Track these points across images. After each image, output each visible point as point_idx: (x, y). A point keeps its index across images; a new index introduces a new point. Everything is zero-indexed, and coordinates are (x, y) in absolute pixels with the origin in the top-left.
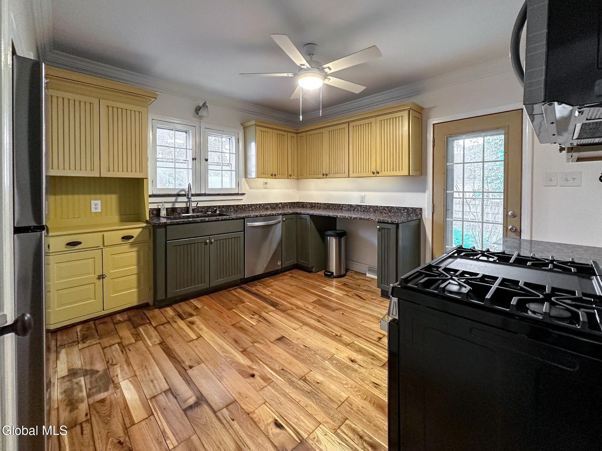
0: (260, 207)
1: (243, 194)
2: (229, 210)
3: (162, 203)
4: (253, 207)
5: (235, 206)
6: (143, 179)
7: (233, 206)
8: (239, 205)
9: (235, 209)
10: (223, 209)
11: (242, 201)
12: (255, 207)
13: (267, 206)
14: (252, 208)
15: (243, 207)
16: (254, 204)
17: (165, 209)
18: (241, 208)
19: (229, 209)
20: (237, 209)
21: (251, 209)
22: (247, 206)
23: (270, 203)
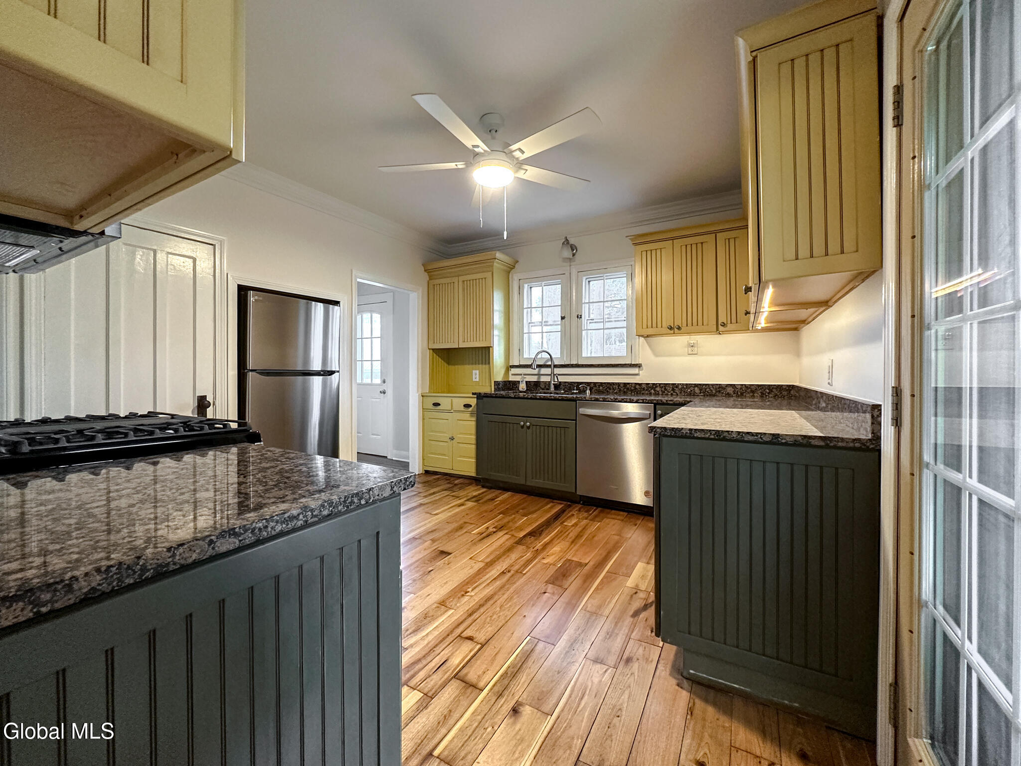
0: (673, 390)
1: (638, 366)
2: (611, 391)
3: (521, 375)
4: (658, 389)
5: (622, 385)
6: (489, 348)
7: (619, 384)
8: (628, 384)
9: (622, 389)
10: (601, 388)
11: (637, 377)
12: (663, 389)
13: (692, 389)
14: (655, 390)
15: (637, 387)
16: (660, 384)
17: (525, 382)
18: (632, 388)
19: (610, 389)
20: (625, 390)
21: (653, 391)
22: (644, 386)
23: (700, 384)
